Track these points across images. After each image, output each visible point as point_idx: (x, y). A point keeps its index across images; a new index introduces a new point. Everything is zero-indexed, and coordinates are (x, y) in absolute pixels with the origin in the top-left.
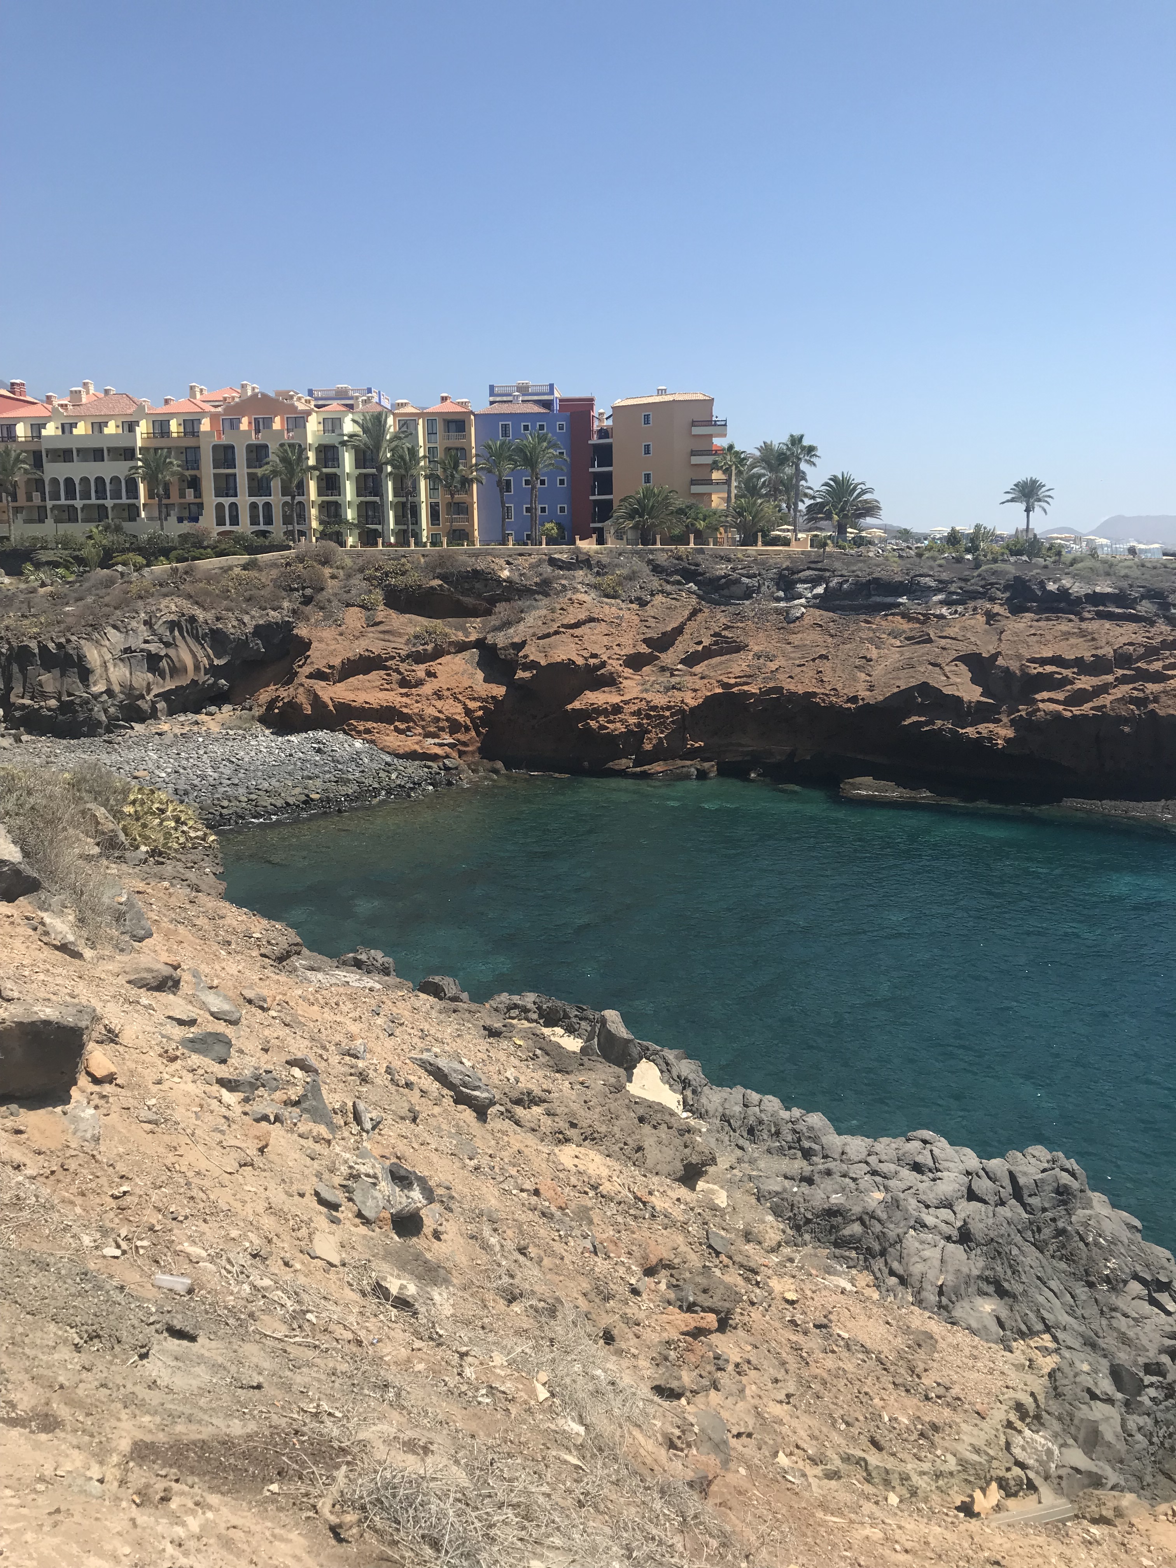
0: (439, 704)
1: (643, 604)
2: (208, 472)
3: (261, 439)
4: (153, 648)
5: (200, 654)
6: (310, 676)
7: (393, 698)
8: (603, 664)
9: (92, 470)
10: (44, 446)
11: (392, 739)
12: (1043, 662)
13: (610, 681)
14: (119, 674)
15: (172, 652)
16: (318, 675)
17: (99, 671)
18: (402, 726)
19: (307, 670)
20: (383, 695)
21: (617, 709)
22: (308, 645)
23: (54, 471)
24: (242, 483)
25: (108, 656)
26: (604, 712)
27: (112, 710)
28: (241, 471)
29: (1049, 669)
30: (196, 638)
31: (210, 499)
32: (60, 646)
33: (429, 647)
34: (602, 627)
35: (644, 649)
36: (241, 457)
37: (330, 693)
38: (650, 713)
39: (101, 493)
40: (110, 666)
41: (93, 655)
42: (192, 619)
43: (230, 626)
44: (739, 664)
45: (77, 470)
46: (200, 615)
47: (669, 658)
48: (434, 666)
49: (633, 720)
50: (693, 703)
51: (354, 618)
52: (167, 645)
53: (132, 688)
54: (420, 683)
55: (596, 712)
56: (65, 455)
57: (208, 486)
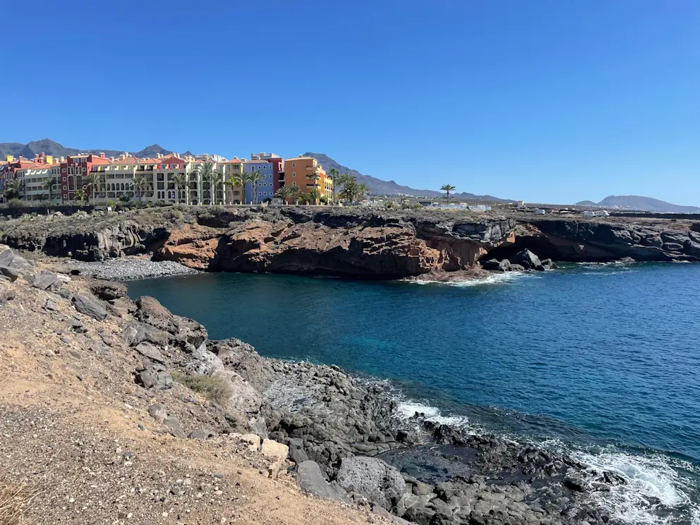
0: (207, 253)
1: (274, 222)
2: (155, 182)
3: (172, 171)
4: (120, 235)
5: (136, 238)
6: (168, 244)
7: (194, 251)
8: (256, 241)
9: (120, 181)
10: (106, 174)
11: (190, 262)
12: (367, 239)
13: (258, 246)
14: (108, 243)
15: (127, 237)
16: (171, 244)
17: (102, 241)
18: (194, 259)
19: (167, 242)
20: (191, 250)
21: (258, 254)
22: (169, 234)
23: (109, 181)
24: (166, 186)
25: (106, 237)
26: (253, 255)
27: (106, 254)
28: (166, 182)
29: (369, 241)
30: (134, 232)
31: (156, 191)
32: (91, 234)
33: (208, 236)
34: (260, 230)
35: (271, 236)
36: (166, 177)
37: (172, 249)
38: (267, 255)
39: (123, 189)
40: (106, 241)
41: (100, 237)
42: (134, 227)
43: (146, 230)
44: (296, 241)
45: (115, 181)
46: (137, 225)
47: (278, 239)
48: (209, 241)
49: (262, 258)
50: (280, 252)
51: (187, 227)
52: (125, 234)
53: (112, 247)
54: (203, 247)
55: (252, 255)
56: (111, 176)
57: (155, 186)
